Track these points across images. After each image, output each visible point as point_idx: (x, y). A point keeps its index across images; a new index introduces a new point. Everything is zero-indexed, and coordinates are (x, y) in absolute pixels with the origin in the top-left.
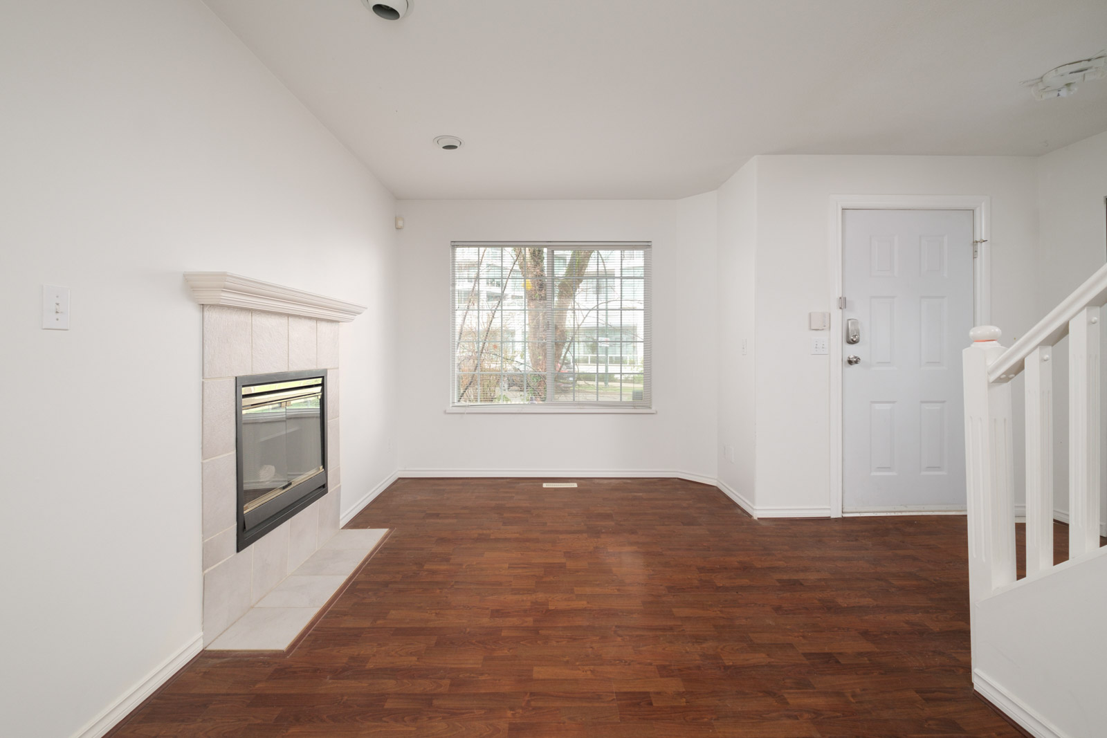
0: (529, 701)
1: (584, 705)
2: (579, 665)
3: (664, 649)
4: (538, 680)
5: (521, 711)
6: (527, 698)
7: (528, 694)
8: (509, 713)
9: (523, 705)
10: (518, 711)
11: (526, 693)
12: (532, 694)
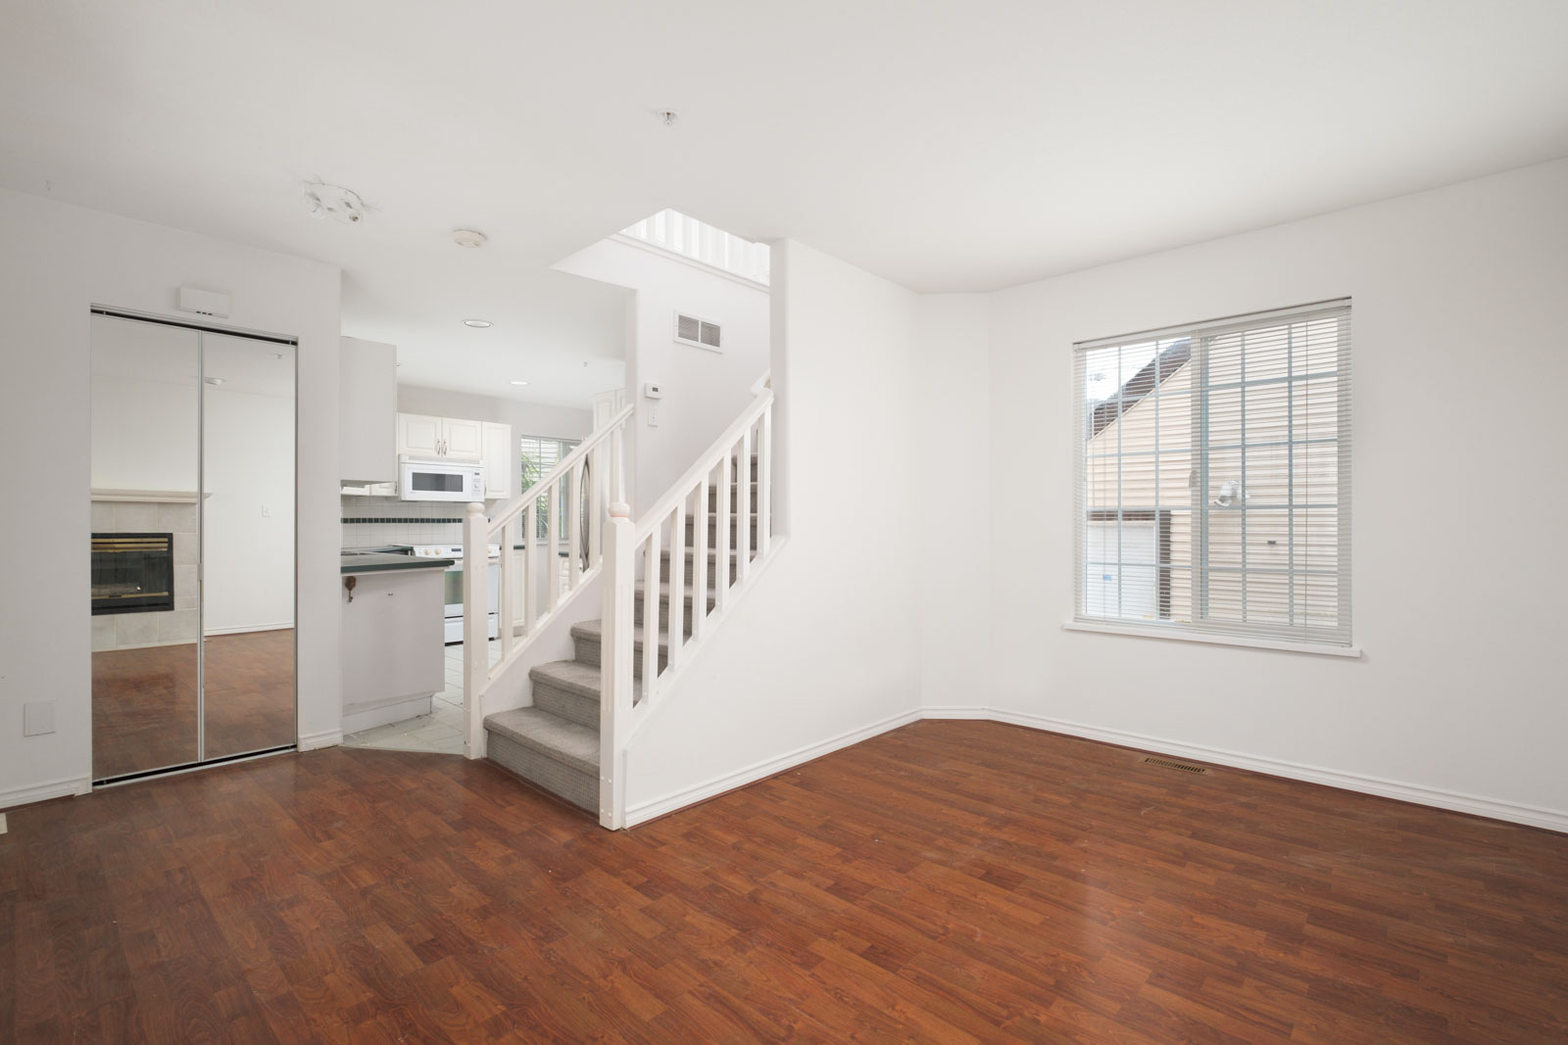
0: (1007, 1018)
1: (944, 981)
2: (900, 1023)
3: (769, 980)
4: (976, 1036)
5: (1026, 1013)
6: (1008, 1023)
7: (1002, 1026)
8: (1042, 1018)
9: (1019, 1018)
10: (1030, 1015)
11: (1005, 1028)
12: (998, 1024)
